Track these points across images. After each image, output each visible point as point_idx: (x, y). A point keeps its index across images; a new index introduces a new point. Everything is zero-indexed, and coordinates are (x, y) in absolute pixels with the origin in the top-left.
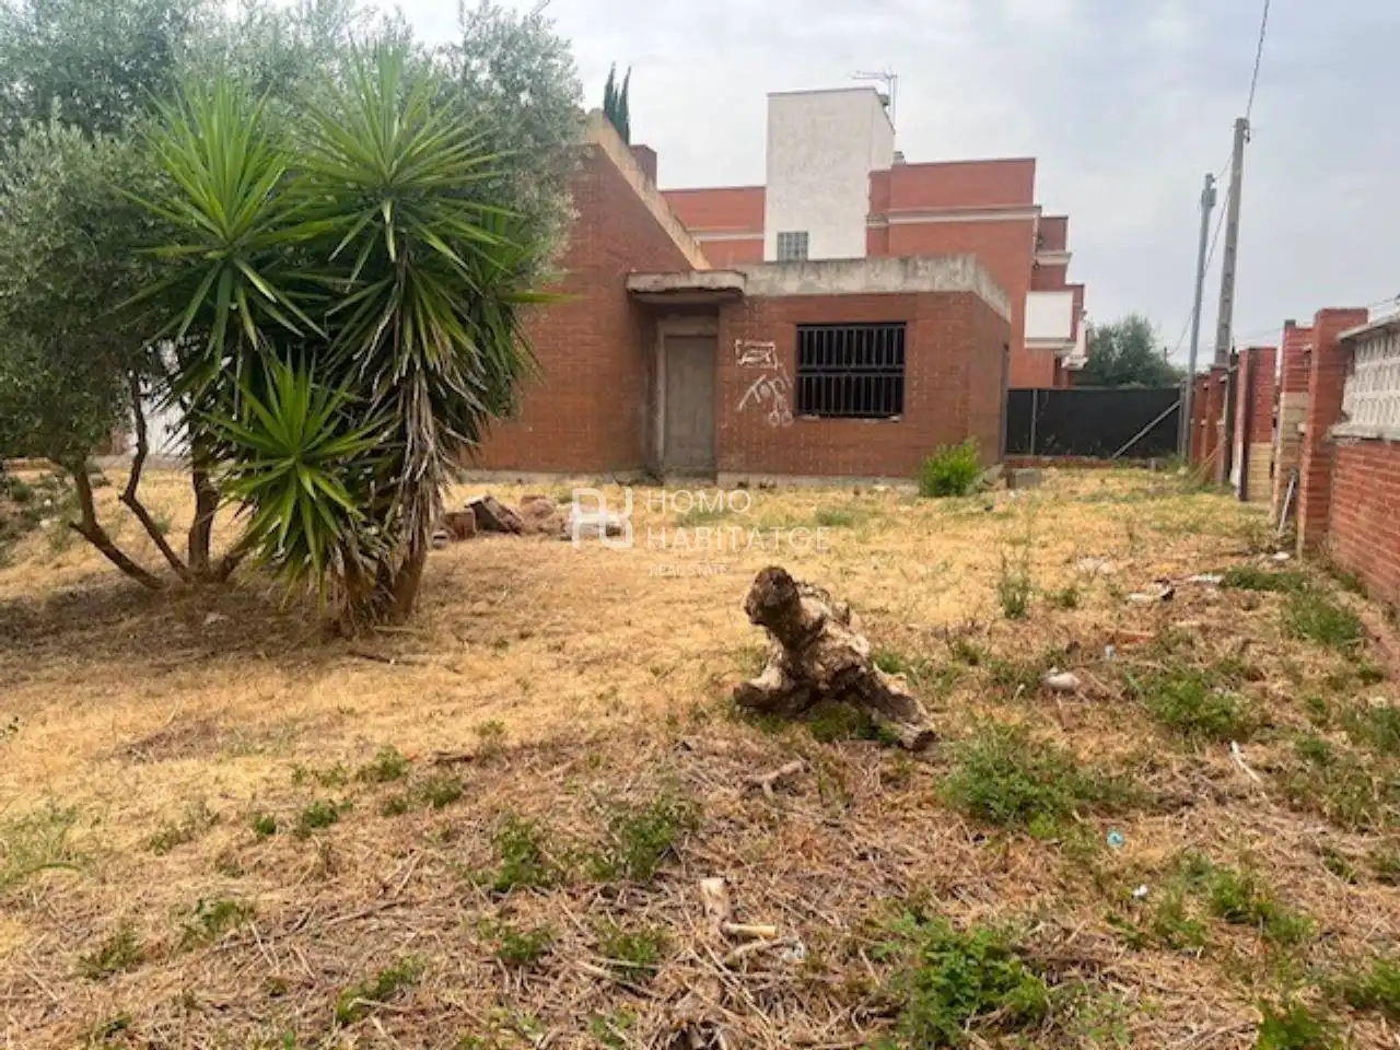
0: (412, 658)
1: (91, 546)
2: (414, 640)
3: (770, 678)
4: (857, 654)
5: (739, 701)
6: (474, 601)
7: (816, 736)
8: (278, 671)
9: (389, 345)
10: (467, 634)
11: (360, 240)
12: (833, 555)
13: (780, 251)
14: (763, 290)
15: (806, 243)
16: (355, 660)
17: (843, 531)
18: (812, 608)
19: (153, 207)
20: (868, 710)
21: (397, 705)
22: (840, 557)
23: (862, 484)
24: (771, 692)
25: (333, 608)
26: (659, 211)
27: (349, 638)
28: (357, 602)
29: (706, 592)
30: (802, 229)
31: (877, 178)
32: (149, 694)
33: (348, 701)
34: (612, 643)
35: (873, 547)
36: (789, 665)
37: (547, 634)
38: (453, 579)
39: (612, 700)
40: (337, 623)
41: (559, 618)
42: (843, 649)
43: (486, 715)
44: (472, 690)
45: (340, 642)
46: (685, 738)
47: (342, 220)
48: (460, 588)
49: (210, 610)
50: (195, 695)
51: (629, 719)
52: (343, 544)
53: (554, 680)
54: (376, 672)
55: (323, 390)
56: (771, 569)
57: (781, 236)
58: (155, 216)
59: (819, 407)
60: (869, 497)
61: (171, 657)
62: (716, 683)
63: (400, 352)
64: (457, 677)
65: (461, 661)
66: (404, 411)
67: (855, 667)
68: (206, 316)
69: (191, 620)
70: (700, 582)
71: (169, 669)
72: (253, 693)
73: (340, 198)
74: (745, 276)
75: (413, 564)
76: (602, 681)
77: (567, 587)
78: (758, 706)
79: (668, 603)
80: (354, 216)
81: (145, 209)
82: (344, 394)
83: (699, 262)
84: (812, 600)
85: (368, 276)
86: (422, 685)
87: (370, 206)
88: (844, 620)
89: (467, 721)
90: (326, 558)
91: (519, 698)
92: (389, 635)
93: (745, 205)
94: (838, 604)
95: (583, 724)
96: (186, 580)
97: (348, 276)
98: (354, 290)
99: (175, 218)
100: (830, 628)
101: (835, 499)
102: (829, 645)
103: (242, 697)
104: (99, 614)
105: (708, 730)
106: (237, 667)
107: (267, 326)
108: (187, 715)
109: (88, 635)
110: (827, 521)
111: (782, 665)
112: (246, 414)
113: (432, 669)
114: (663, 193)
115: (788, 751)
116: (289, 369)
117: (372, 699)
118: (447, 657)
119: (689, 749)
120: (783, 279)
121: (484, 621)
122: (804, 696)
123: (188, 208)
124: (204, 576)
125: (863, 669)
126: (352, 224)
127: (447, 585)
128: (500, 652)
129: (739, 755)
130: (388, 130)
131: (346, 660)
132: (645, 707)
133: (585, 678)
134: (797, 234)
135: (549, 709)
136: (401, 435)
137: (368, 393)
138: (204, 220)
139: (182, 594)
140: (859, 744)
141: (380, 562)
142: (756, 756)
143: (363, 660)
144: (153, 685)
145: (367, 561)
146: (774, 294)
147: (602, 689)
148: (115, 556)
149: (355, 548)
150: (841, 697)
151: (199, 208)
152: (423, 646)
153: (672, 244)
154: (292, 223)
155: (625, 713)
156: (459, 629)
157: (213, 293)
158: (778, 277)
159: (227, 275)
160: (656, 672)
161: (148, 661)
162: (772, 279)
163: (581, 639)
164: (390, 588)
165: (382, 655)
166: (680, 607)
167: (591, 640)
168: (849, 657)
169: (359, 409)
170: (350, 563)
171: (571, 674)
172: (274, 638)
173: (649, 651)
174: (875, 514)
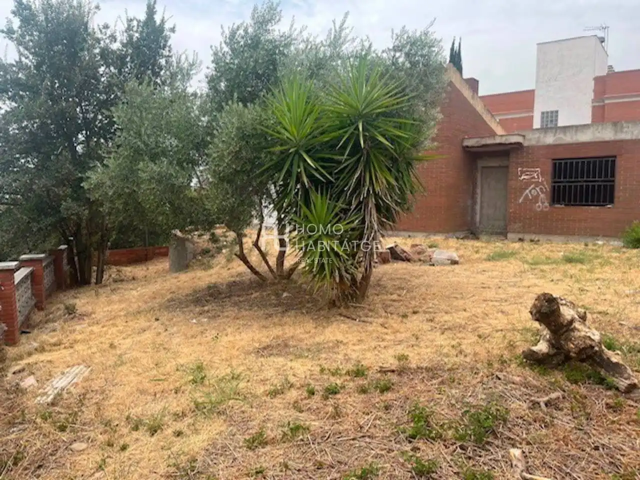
0: (366, 319)
1: (242, 262)
2: (366, 311)
3: (542, 347)
4: (593, 340)
5: (525, 357)
6: (391, 294)
7: (569, 380)
8: (311, 321)
9: (359, 183)
10: (389, 310)
11: (348, 139)
12: (574, 279)
13: (542, 122)
14: (533, 143)
15: (557, 116)
16: (342, 318)
17: (579, 266)
18: (567, 313)
19: (270, 132)
20: (599, 369)
21: (360, 341)
22: (578, 281)
23: (590, 241)
24: (543, 354)
25: (334, 294)
26: (479, 107)
27: (339, 308)
28: (343, 292)
29: (503, 296)
30: (553, 108)
31: (598, 80)
32: (264, 327)
33: (340, 337)
34: (458, 320)
35: (597, 276)
36: (553, 342)
37: (425, 312)
38: (382, 283)
39: (459, 349)
40: (334, 301)
41: (431, 305)
42: (586, 337)
43: (400, 350)
44: (392, 337)
45: (334, 310)
46: (497, 373)
47: (341, 131)
48: (385, 287)
49: (284, 291)
50: (280, 328)
51: (468, 359)
52: (339, 269)
53: (431, 336)
54: (350, 325)
55: (333, 203)
56: (545, 295)
57: (543, 113)
58: (271, 135)
59: (564, 200)
60: (594, 248)
61: (271, 310)
62: (511, 346)
63: (364, 186)
64: (386, 330)
65: (386, 323)
66: (364, 211)
67: (592, 347)
68: (289, 173)
69: (278, 295)
70: (500, 291)
71: (270, 316)
72: (302, 330)
73: (341, 122)
74: (524, 136)
75: (366, 278)
76: (453, 339)
77: (434, 290)
78: (534, 360)
79: (485, 301)
80: (345, 130)
81: (267, 133)
82: (341, 205)
83: (499, 131)
84: (565, 307)
85: (351, 155)
86: (371, 333)
87: (353, 124)
88: (583, 318)
89: (391, 352)
90: (332, 273)
91: (414, 343)
92: (355, 307)
93: (525, 99)
94: (580, 310)
95: (446, 360)
96: (275, 278)
97: (343, 155)
98: (346, 160)
99: (278, 135)
100: (577, 325)
101: (574, 249)
102: (577, 334)
103: (298, 331)
104: (244, 290)
105: (508, 370)
106: (295, 317)
107: (311, 177)
108: (278, 337)
109: (241, 299)
110: (569, 260)
111: (549, 341)
112: (302, 214)
113: (374, 326)
114: (482, 98)
115: (554, 386)
116: (319, 195)
117: (350, 337)
118: (381, 320)
119: (500, 379)
120: (545, 137)
121: (396, 304)
122: (562, 357)
123: (283, 131)
124: (282, 277)
125: (597, 349)
126: (346, 132)
127: (379, 285)
128: (404, 320)
129: (526, 385)
130: (361, 92)
131: (338, 318)
132: (475, 354)
133: (445, 336)
134: (552, 112)
135: (429, 350)
136: (363, 221)
137: (350, 204)
138: (289, 136)
139: (274, 284)
140: (593, 387)
141: (352, 274)
142: (535, 386)
143: (345, 318)
144: (264, 323)
145: (348, 275)
146: (540, 144)
147: (454, 343)
148: (251, 267)
149: (343, 269)
150: (583, 361)
151: (286, 130)
152: (370, 314)
153: (485, 122)
154: (322, 134)
155: (466, 356)
156: (385, 307)
157: (291, 165)
158: (542, 136)
159: (297, 157)
160: (480, 336)
161: (262, 312)
162: (539, 138)
163: (442, 317)
164: (356, 287)
165: (354, 317)
166: (491, 303)
167: (446, 317)
168: (588, 342)
169: (345, 211)
170: (341, 277)
171: (438, 334)
172: (309, 305)
173: (477, 325)
174: (597, 257)
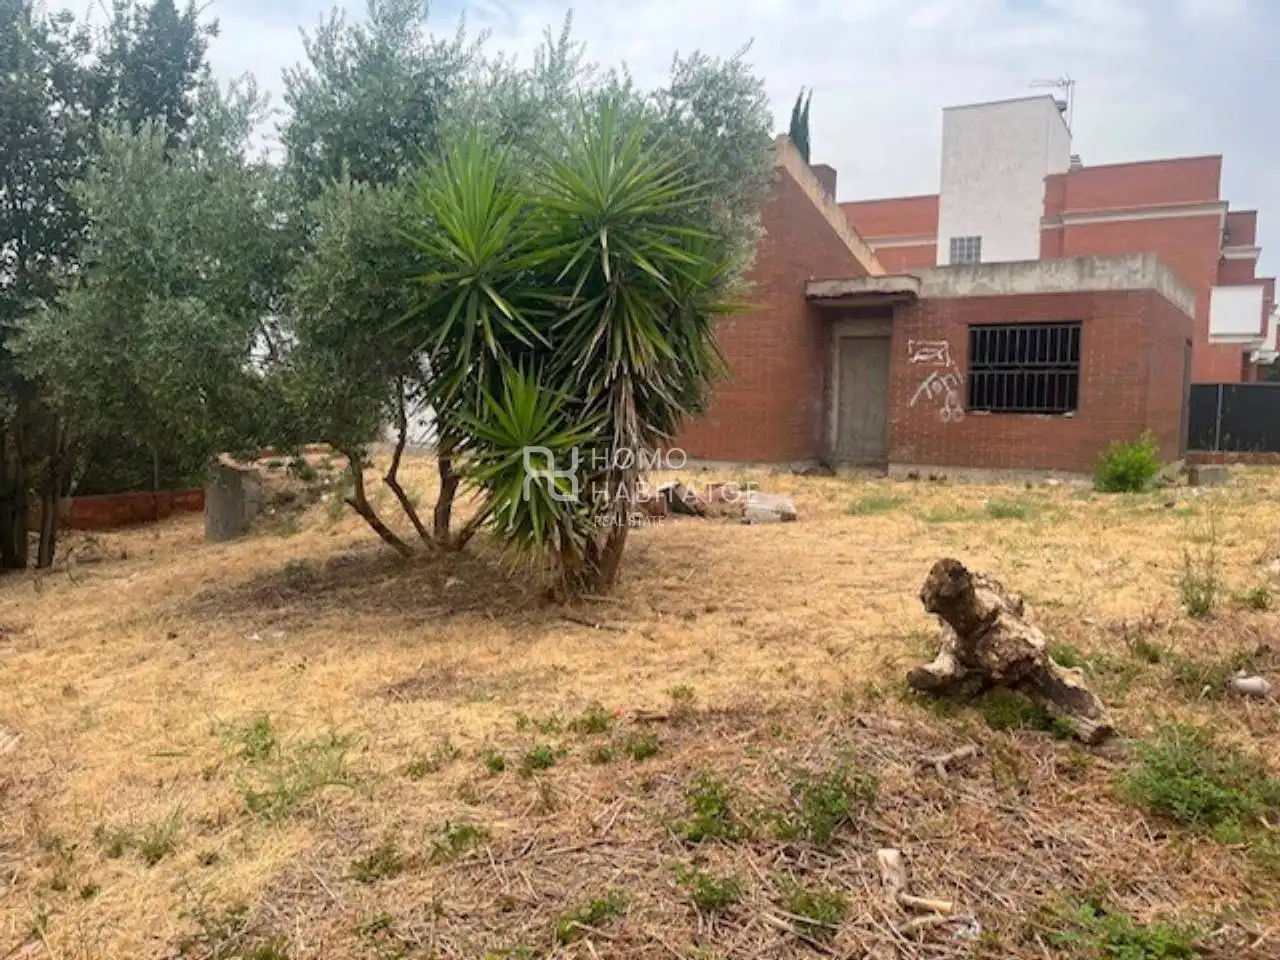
0: (615, 624)
1: (361, 518)
2: (615, 609)
3: (944, 664)
4: (1033, 647)
5: (912, 685)
6: (666, 577)
7: (988, 722)
8: (504, 630)
9: (603, 352)
10: (661, 606)
11: (580, 264)
12: (1004, 546)
13: (953, 256)
14: (936, 292)
15: (978, 247)
16: (567, 623)
17: (1015, 523)
18: (987, 599)
19: (420, 243)
20: (1043, 701)
21: (601, 666)
22: (1012, 548)
23: (1035, 478)
24: (944, 678)
25: (549, 578)
26: (838, 223)
27: (561, 604)
28: (569, 572)
29: (875, 578)
30: (974, 234)
31: (1055, 183)
32: (404, 644)
33: (562, 660)
34: (790, 621)
35: (1045, 540)
36: (963, 653)
37: (729, 609)
38: (648, 556)
39: (791, 674)
40: (551, 591)
41: (741, 596)
42: (1017, 641)
43: (678, 679)
44: (665, 657)
45: (554, 607)
46: (860, 715)
47: (567, 247)
48: (654, 565)
49: (450, 574)
50: (437, 647)
51: (807, 693)
52: (560, 523)
53: (737, 651)
54: (584, 635)
55: (549, 392)
56: (946, 562)
58: (421, 250)
59: (990, 402)
60: (1044, 491)
61: (420, 613)
62: (889, 666)
63: (611, 359)
64: (649, 644)
65: (655, 629)
66: (612, 409)
67: (1030, 659)
68: (458, 330)
69: (436, 583)
70: (872, 569)
71: (418, 623)
72: (484, 649)
73: (565, 228)
74: (919, 280)
75: (616, 540)
76: (781, 657)
77: (747, 567)
78: (930, 690)
79: (842, 586)
80: (574, 244)
81: (413, 245)
82: (564, 395)
83: (874, 268)
84: (985, 592)
85: (587, 294)
86: (623, 651)
87: (589, 234)
88: (1018, 611)
89: (661, 684)
90: (546, 533)
91: (706, 666)
92: (595, 602)
93: (919, 213)
94: (1011, 597)
95: (765, 695)
96: (431, 548)
97: (570, 295)
98: (574, 307)
99: (436, 251)
100: (1004, 618)
101: (1007, 492)
102: (1003, 635)
103: (476, 651)
104: (364, 575)
105: (883, 709)
106: (471, 625)
107: (504, 338)
108: (433, 663)
109: (357, 592)
110: (998, 513)
111: (955, 653)
112: (486, 413)
113: (631, 636)
114: (843, 205)
115: (962, 735)
116: (521, 375)
117: (581, 659)
118: (643, 626)
119: (864, 726)
120: (956, 282)
121: (675, 594)
122: (978, 683)
123: (446, 242)
124: (445, 546)
125: (1038, 662)
126: (574, 250)
127: (642, 561)
128: (689, 623)
129: (912, 735)
130: (606, 170)
131: (559, 623)
132: (821, 683)
133: (765, 652)
134: (970, 240)
135: (732, 678)
136: (610, 430)
137: (583, 394)
138: (458, 252)
139: (428, 561)
140: (1033, 734)
141: (588, 538)
142: (929, 738)
143: (573, 624)
144: (403, 636)
145: (578, 537)
146: (947, 295)
147: (781, 664)
148: (379, 527)
149: (570, 526)
150: (1014, 686)
151: (454, 241)
152: (623, 614)
153: (849, 253)
154: (526, 252)
155: (803, 687)
156: (653, 601)
157: (463, 312)
158: (951, 280)
159: (475, 296)
160: (831, 651)
161: (402, 616)
162: (945, 283)
163: (761, 615)
164: (597, 562)
165: (591, 621)
166: (853, 591)
167: (769, 617)
168: (1023, 649)
169: (574, 408)
170: (565, 540)
171: (753, 648)
172: (502, 601)
173: (824, 631)
174: (1048, 507)
